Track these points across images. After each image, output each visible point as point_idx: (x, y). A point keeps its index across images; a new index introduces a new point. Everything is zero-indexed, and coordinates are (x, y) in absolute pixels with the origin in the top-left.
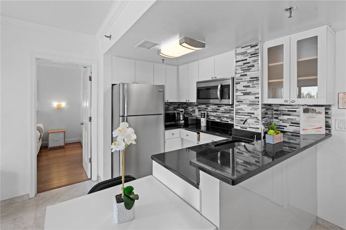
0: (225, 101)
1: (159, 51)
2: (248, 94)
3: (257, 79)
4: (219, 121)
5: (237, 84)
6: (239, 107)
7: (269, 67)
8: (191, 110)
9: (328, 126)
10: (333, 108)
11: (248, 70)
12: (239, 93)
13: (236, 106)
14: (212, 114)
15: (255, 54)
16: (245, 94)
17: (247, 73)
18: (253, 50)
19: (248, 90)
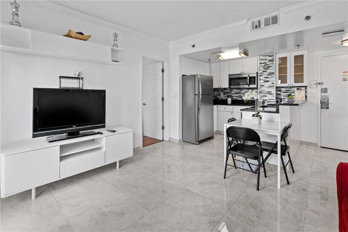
0: (252, 86)
1: (220, 56)
2: (268, 81)
3: (273, 73)
4: (241, 99)
5: (260, 76)
6: (261, 89)
7: (279, 68)
8: (217, 94)
9: (306, 97)
10: (308, 88)
11: (268, 69)
12: (262, 81)
13: (260, 88)
14: (235, 95)
15: (272, 61)
16: (265, 82)
17: (267, 70)
18: (271, 58)
19: (268, 79)
